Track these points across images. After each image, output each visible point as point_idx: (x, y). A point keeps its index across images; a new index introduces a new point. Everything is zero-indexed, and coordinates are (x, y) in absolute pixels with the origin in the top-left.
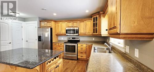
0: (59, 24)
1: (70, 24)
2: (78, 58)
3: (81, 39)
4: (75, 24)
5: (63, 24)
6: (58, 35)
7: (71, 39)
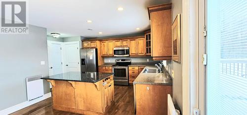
0: (105, 44)
1: (119, 43)
2: (129, 84)
3: (133, 61)
4: (125, 43)
5: (109, 43)
6: (104, 57)
7: (120, 61)
